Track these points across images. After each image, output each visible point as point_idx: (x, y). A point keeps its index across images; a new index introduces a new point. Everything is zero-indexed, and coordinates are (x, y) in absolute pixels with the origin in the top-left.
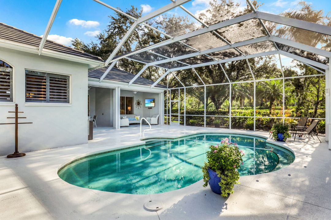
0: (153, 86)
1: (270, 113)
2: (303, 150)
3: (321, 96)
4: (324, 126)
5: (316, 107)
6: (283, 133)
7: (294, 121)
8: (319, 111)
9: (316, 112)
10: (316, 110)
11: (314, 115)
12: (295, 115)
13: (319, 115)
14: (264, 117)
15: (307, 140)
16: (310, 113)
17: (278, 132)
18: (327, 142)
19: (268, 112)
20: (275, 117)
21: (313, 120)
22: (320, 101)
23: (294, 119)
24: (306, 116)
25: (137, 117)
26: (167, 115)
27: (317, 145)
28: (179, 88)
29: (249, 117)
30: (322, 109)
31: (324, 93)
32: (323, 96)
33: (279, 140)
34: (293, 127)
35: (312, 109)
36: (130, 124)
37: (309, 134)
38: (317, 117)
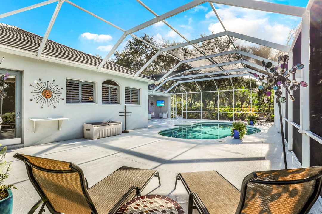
0: (166, 92)
1: (242, 110)
2: (264, 128)
3: (272, 99)
4: (273, 118)
5: (269, 106)
6: (253, 121)
7: (257, 115)
8: (271, 109)
9: (269, 109)
10: (269, 108)
11: (268, 111)
12: (257, 111)
13: (271, 111)
14: (238, 112)
15: (265, 125)
16: (266, 110)
17: (251, 120)
18: (275, 125)
19: (240, 109)
20: (244, 112)
21: (268, 114)
22: (272, 103)
23: (257, 114)
24: (264, 111)
25: (152, 113)
26: (173, 111)
27: (270, 127)
28: (182, 93)
29: (228, 112)
30: (273, 107)
31: (273, 98)
32: (273, 100)
33: (250, 125)
34: (258, 118)
35: (267, 107)
36: (152, 118)
37: (266, 122)
38: (270, 112)
